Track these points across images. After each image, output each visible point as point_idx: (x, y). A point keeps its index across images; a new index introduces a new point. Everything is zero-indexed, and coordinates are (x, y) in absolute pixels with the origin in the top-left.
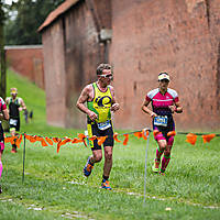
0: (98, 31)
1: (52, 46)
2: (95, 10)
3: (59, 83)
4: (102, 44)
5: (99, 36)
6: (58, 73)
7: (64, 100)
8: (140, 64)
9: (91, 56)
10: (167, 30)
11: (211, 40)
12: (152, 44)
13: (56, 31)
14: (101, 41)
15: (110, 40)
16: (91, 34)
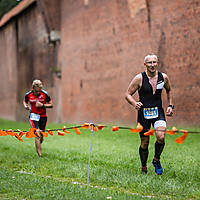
0: (49, 32)
1: (5, 45)
2: (46, 13)
3: (11, 79)
4: (51, 45)
5: (49, 37)
6: (11, 71)
7: (15, 95)
8: (86, 64)
9: (41, 55)
10: (111, 34)
11: (151, 43)
12: (97, 45)
13: (10, 32)
14: (50, 41)
15: (59, 40)
16: (42, 35)
